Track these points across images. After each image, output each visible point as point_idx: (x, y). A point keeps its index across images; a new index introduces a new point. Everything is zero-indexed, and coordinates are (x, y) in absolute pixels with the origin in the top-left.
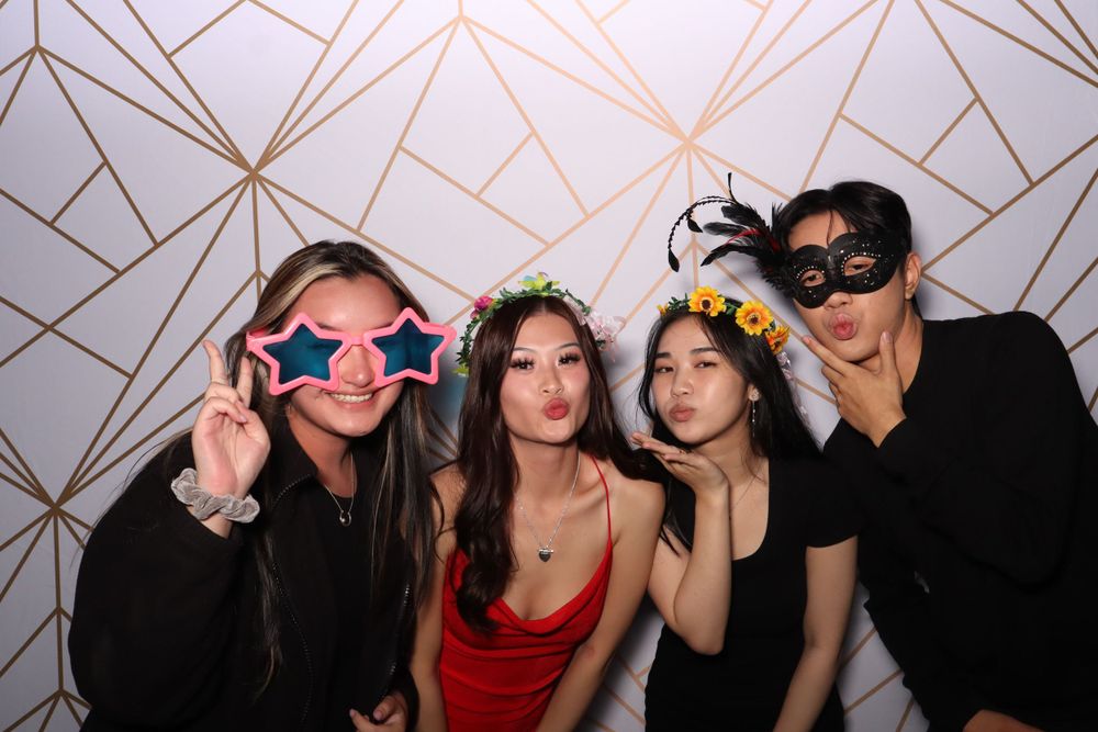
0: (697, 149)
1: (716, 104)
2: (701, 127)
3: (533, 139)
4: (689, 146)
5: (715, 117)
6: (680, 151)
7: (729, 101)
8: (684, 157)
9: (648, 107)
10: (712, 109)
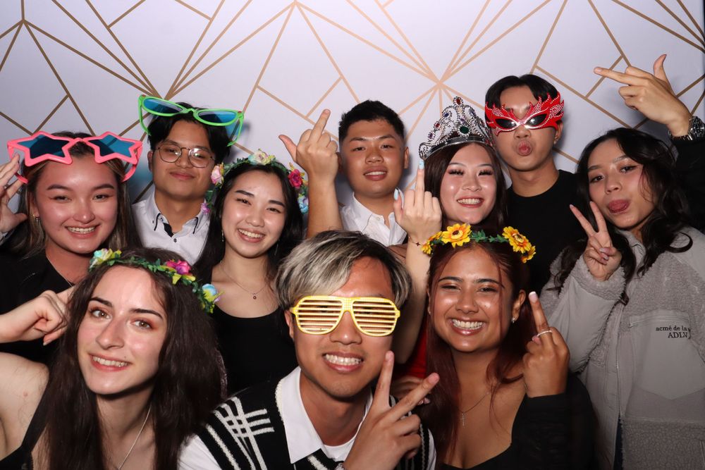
0: (446, 88)
1: (457, 60)
2: (448, 74)
3: (342, 81)
4: (440, 86)
5: (457, 67)
6: (435, 89)
7: (465, 57)
8: (437, 92)
9: (414, 60)
10: (454, 63)
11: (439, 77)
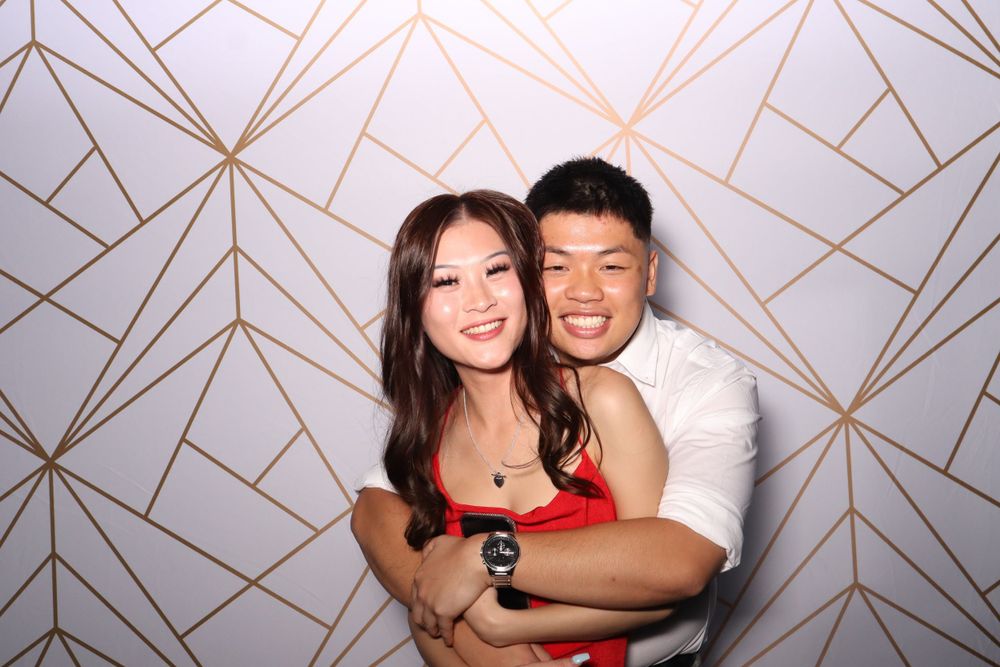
0: (635, 135)
1: (651, 94)
2: (639, 115)
3: (486, 125)
4: (627, 132)
5: (652, 105)
6: (619, 136)
7: (664, 90)
8: (623, 142)
9: (590, 96)
10: (648, 99)
11: (626, 118)
